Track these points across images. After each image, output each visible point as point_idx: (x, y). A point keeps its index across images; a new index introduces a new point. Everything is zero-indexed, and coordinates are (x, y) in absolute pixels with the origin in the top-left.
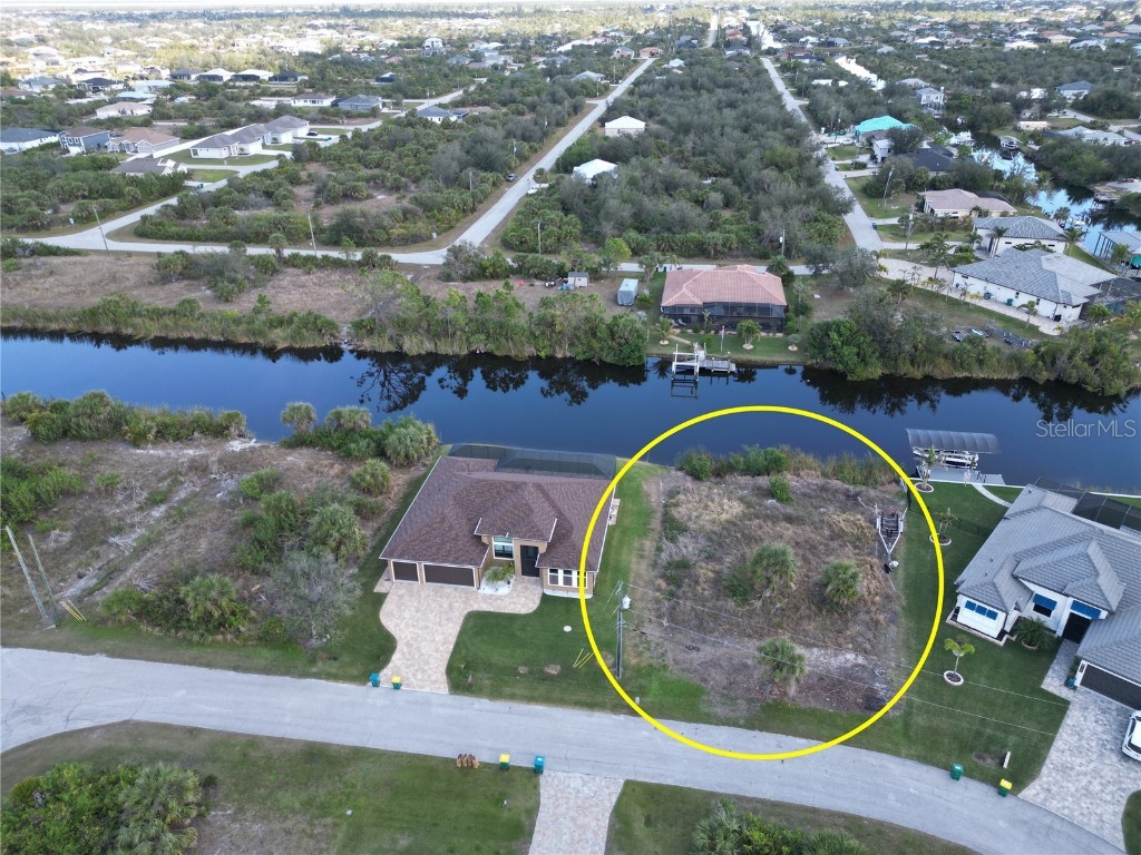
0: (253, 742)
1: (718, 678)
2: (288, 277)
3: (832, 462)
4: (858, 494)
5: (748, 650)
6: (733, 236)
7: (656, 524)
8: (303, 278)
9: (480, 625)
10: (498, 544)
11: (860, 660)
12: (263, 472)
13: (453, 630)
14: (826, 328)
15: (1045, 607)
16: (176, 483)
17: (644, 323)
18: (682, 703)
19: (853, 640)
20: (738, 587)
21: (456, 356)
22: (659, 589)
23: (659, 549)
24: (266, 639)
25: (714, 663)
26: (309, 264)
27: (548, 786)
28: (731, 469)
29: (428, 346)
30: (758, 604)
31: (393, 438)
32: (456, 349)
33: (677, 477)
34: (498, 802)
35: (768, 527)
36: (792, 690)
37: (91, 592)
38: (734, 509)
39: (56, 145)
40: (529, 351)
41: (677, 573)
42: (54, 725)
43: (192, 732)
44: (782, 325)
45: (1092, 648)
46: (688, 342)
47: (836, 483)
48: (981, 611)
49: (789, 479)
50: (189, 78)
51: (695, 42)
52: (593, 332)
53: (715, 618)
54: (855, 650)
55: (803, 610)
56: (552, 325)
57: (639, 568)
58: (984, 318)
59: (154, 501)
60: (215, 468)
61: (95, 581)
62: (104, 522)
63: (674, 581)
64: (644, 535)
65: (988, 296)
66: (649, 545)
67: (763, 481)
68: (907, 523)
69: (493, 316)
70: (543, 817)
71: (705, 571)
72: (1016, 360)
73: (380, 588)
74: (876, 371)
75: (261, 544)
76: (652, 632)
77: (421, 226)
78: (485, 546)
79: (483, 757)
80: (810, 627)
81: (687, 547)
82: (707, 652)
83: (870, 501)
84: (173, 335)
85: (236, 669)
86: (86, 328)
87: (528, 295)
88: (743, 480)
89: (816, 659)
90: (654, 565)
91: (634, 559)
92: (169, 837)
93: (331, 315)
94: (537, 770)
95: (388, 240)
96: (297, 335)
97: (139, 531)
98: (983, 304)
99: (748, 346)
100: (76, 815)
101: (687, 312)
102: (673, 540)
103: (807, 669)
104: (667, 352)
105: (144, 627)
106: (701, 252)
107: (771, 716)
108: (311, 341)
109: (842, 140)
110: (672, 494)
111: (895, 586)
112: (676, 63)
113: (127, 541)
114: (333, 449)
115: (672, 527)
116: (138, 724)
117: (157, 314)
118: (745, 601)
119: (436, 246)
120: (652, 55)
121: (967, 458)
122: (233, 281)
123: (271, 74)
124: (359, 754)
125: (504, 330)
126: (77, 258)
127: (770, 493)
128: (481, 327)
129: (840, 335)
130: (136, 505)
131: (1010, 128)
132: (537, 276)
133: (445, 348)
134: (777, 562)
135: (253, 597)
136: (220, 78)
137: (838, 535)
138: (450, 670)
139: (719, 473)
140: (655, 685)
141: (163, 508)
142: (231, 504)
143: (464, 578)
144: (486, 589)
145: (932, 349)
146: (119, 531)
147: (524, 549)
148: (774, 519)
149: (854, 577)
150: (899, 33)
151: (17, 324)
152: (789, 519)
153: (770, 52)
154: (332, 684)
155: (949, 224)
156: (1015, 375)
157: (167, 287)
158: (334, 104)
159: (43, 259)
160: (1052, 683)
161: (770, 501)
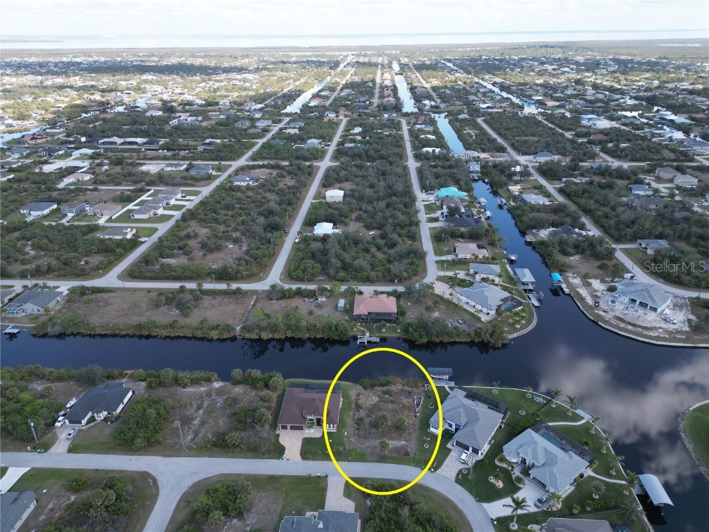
0: (255, 476)
1: (369, 451)
2: (207, 301)
3: (406, 380)
4: (412, 392)
5: (376, 443)
6: (380, 273)
7: (353, 406)
8: (214, 301)
9: (307, 441)
10: (309, 417)
11: (405, 443)
12: (231, 395)
13: (300, 443)
14: (409, 324)
15: (451, 426)
16: (202, 401)
17: (347, 321)
18: (361, 458)
19: (404, 438)
20: (375, 425)
21: (280, 339)
22: (355, 427)
23: (354, 415)
24: (250, 450)
25: (369, 447)
26: (213, 293)
27: (329, 479)
28: (375, 385)
29: (270, 336)
30: (381, 429)
31: (271, 382)
32: (281, 337)
33: (359, 388)
34: (318, 484)
35: (385, 405)
36: (386, 452)
37: (193, 439)
38: (375, 399)
39: (58, 210)
40: (307, 335)
41: (359, 422)
42: (202, 476)
43: (239, 475)
44: (395, 321)
45: (457, 437)
46: (363, 329)
47: (406, 388)
48: (435, 428)
49: (393, 388)
50: (98, 143)
51: (367, 102)
52: (330, 328)
53: (369, 434)
54: (405, 441)
55: (392, 430)
56: (315, 326)
57: (349, 421)
58: (465, 314)
59: (199, 408)
60: (214, 395)
61: (192, 436)
62: (188, 417)
63: (358, 424)
64: (350, 410)
65: (468, 303)
66: (351, 413)
67: (385, 388)
68: (424, 401)
69: (293, 322)
70: (329, 487)
71: (367, 421)
72: (469, 334)
73: (277, 432)
74: (425, 340)
75: (240, 422)
76: (353, 440)
77: (255, 269)
78: (306, 419)
79: (313, 475)
80: (394, 435)
81: (362, 413)
82: (367, 444)
83: (415, 394)
84: (172, 335)
85: (244, 458)
86: (137, 333)
87: (303, 305)
88: (379, 388)
89: (393, 444)
90: (353, 420)
91: (347, 418)
92: (248, 496)
93: (230, 322)
94: (327, 476)
95: (242, 277)
96: (221, 333)
97: (199, 419)
98: (466, 307)
99: (384, 330)
100: (224, 494)
101: (362, 316)
102: (358, 411)
103: (390, 446)
104: (356, 333)
105: (214, 448)
106: (368, 280)
107: (382, 459)
108: (226, 335)
109: (432, 198)
110: (358, 395)
111: (417, 421)
112: (358, 130)
113: (196, 422)
114: (249, 385)
115: (358, 407)
116: (224, 474)
117: (165, 327)
118: (377, 429)
119: (262, 279)
120: (345, 116)
121: (444, 377)
122: (188, 308)
123: (145, 140)
124: (282, 476)
125: (298, 328)
126: (113, 294)
127: (386, 393)
128: (289, 327)
129: (413, 328)
130: (194, 410)
131: (505, 188)
132: (306, 297)
133: (277, 336)
134: (384, 418)
135: (242, 438)
136: (116, 143)
137: (404, 406)
138: (301, 454)
139: (372, 386)
140: (354, 454)
141: (202, 410)
142: (223, 408)
143: (301, 428)
144: (307, 431)
145: (444, 331)
146: (193, 419)
147: (317, 419)
148: (386, 402)
149: (404, 421)
150: (472, 98)
151: (109, 332)
152: (392, 402)
153: (407, 115)
154: (271, 460)
155: (463, 263)
156: (469, 340)
157: (160, 309)
158: (187, 170)
159: (99, 295)
160: (449, 446)
161: (387, 396)
